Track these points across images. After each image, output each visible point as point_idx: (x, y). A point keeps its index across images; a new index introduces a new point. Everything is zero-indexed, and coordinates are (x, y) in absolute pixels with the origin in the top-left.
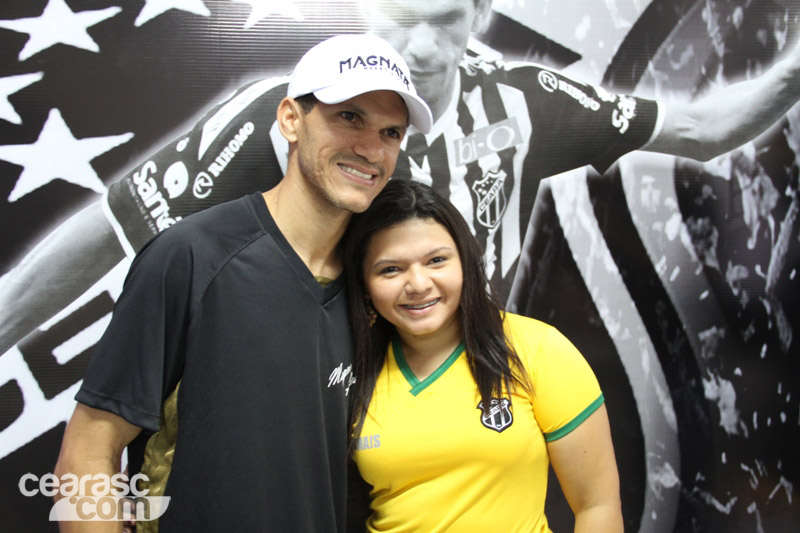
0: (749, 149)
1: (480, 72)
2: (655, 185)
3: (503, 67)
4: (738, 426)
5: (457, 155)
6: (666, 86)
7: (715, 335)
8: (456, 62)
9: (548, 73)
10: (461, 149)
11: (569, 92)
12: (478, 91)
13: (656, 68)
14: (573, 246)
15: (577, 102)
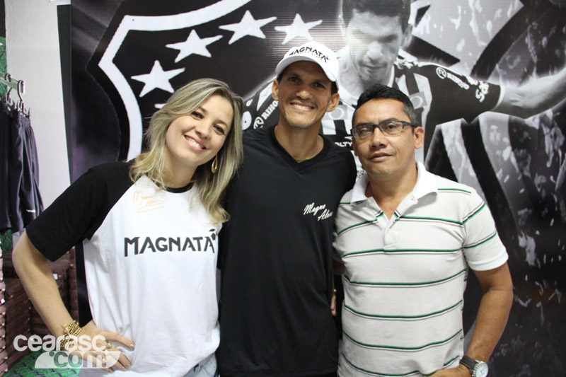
0: (549, 113)
4: (536, 262)
7: (526, 213)
9: (441, 68)
11: (453, 79)
13: (500, 68)
15: (457, 84)
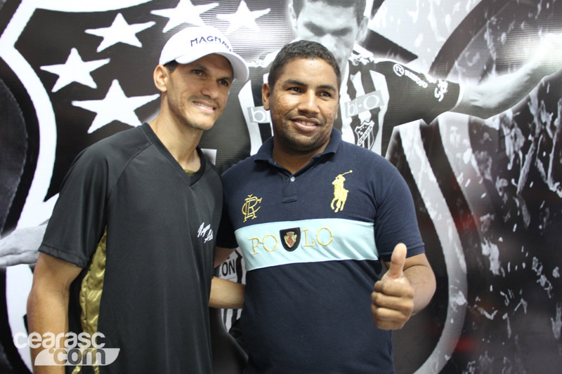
0: (509, 113)
1: (360, 63)
2: (458, 132)
3: (373, 61)
4: (500, 270)
5: (347, 111)
6: (464, 75)
7: (489, 219)
8: (346, 57)
9: (399, 65)
10: (349, 107)
11: (411, 77)
12: (359, 74)
13: (459, 65)
14: (411, 165)
15: (415, 83)
